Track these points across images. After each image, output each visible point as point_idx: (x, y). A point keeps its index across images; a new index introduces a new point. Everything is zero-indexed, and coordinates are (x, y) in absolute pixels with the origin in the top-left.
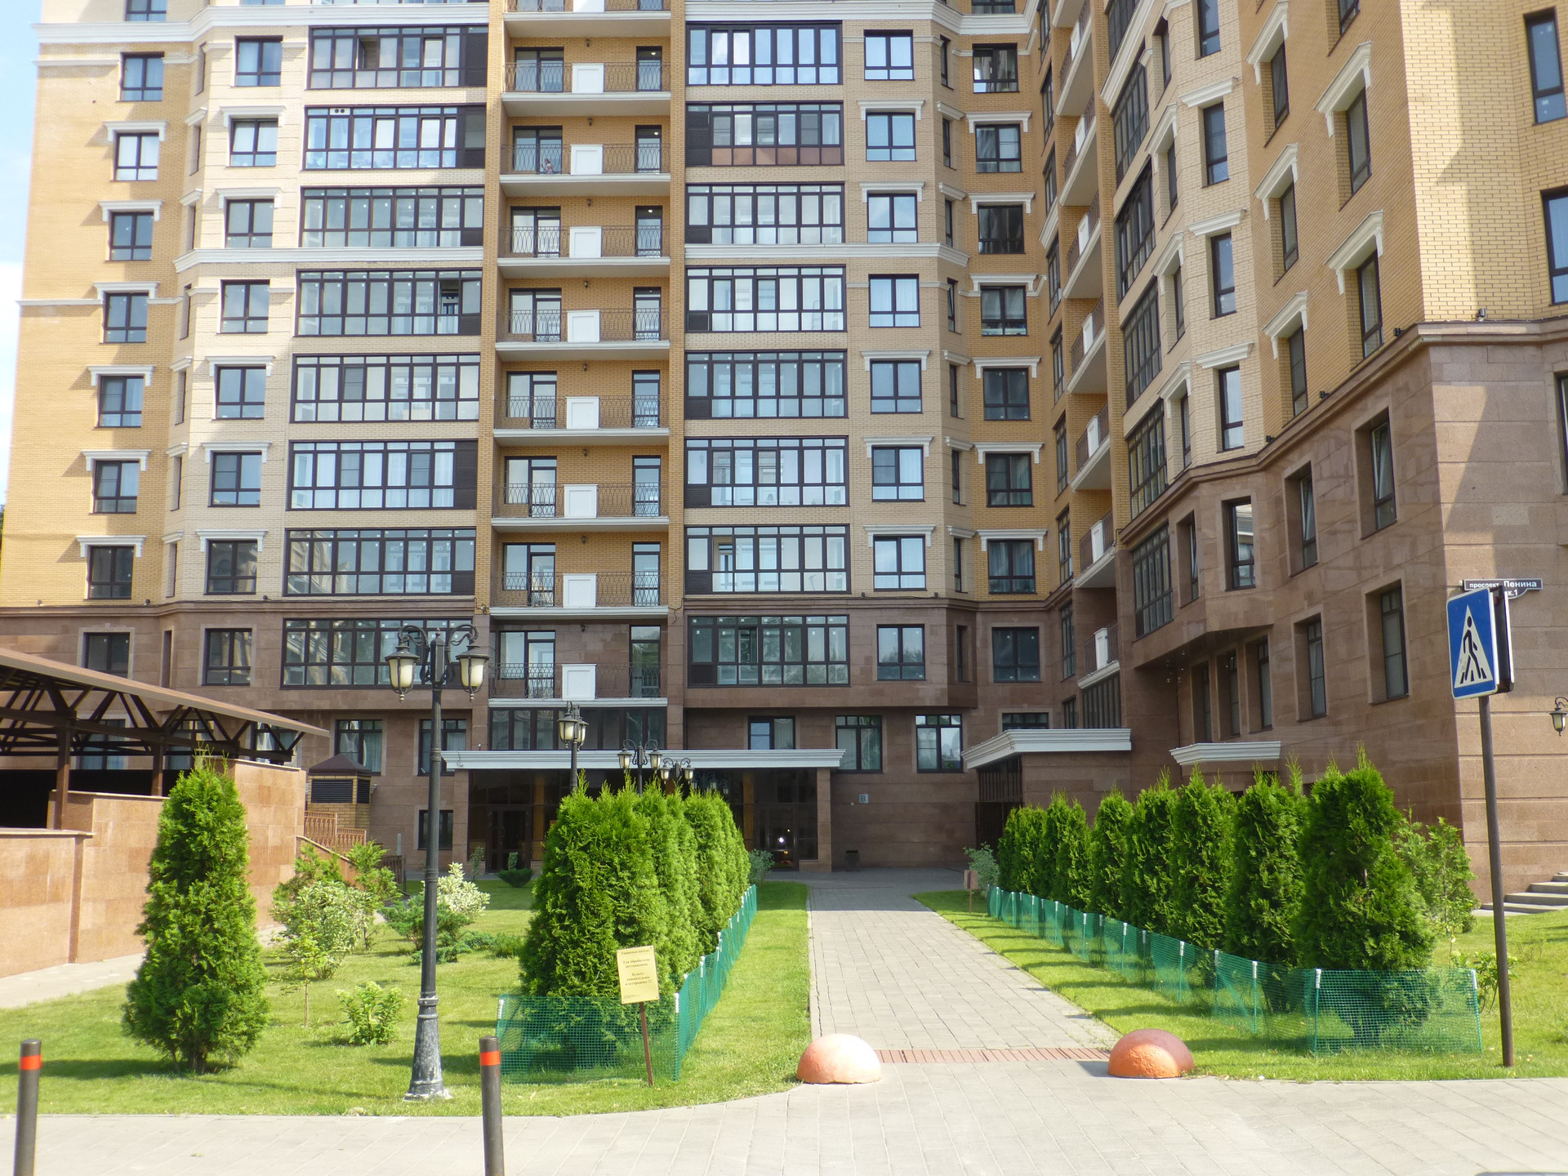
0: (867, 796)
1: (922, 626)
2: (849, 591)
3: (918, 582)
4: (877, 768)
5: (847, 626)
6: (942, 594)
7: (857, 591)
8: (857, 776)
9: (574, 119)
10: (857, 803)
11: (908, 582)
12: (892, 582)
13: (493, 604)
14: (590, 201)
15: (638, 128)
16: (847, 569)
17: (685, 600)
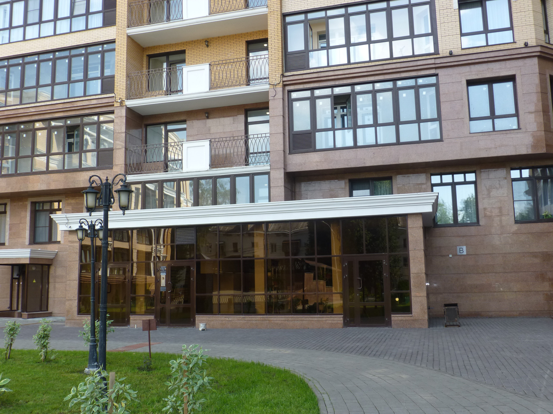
0: (464, 248)
2: (436, 52)
3: (506, 37)
4: (475, 220)
5: (436, 86)
6: (532, 42)
7: (444, 51)
8: (454, 229)
10: (455, 255)
11: (494, 39)
12: (479, 41)
13: (129, 98)
16: (434, 33)
17: (283, 76)
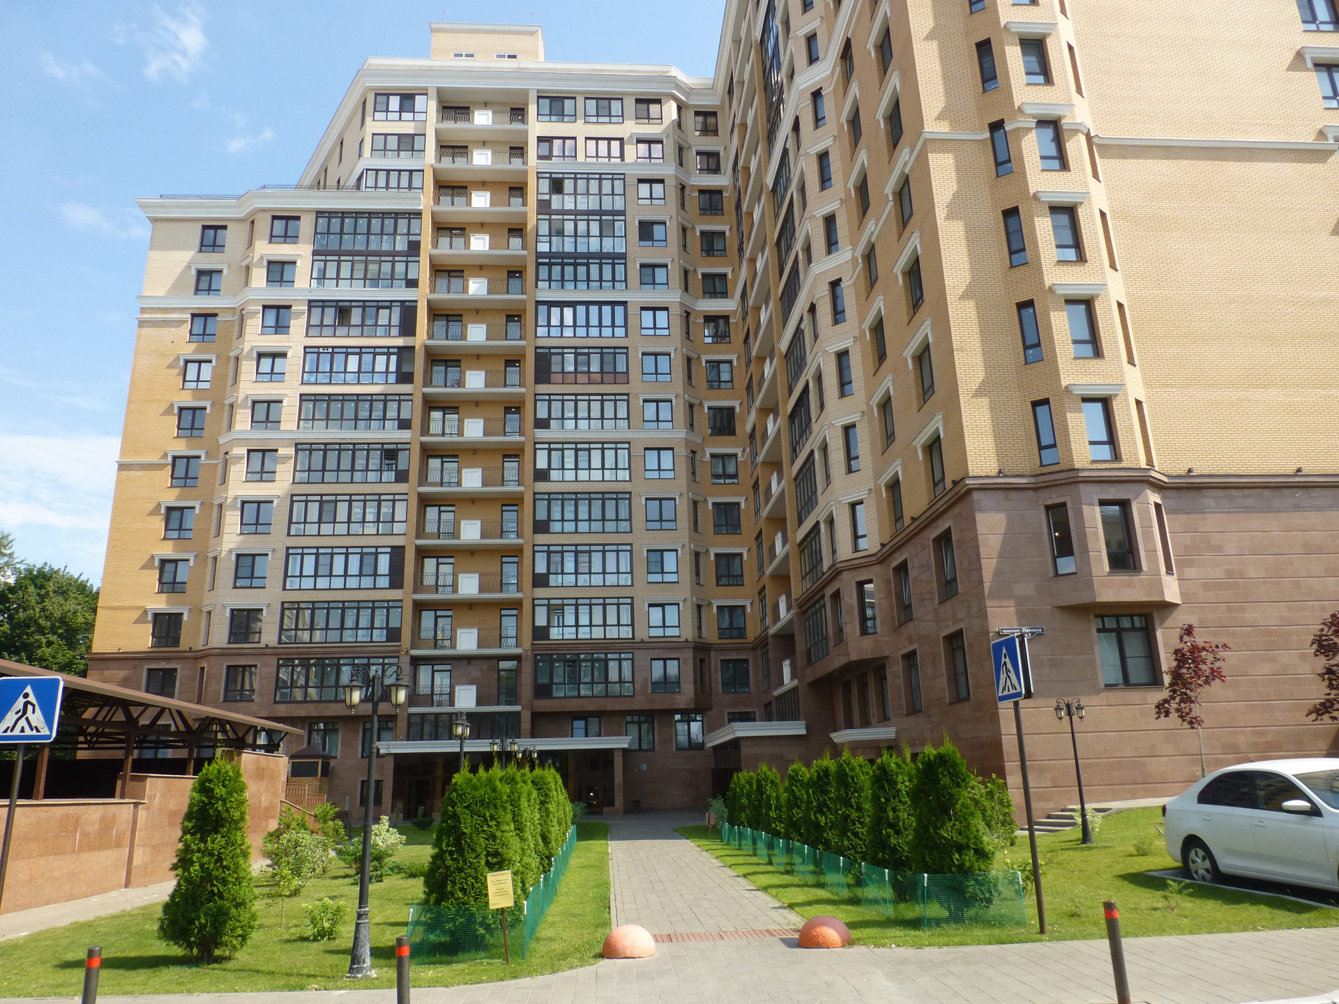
0: (645, 766)
1: (678, 659)
2: (633, 638)
3: (676, 632)
4: (651, 747)
5: (632, 660)
6: (690, 639)
7: (638, 639)
8: (639, 753)
9: (468, 356)
10: (639, 770)
11: (669, 632)
12: (659, 632)
13: (412, 648)
14: (477, 403)
15: (506, 361)
16: (632, 625)
17: (532, 644)
